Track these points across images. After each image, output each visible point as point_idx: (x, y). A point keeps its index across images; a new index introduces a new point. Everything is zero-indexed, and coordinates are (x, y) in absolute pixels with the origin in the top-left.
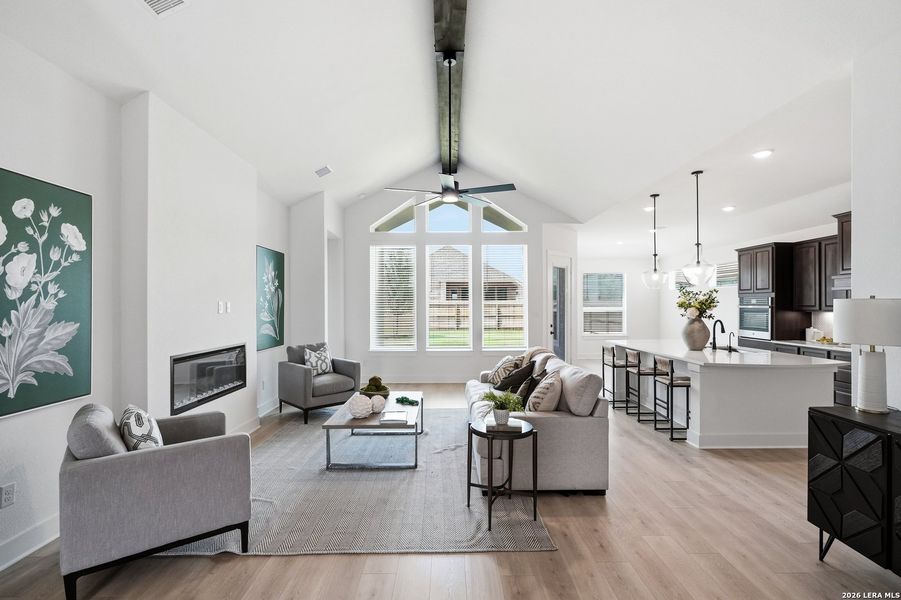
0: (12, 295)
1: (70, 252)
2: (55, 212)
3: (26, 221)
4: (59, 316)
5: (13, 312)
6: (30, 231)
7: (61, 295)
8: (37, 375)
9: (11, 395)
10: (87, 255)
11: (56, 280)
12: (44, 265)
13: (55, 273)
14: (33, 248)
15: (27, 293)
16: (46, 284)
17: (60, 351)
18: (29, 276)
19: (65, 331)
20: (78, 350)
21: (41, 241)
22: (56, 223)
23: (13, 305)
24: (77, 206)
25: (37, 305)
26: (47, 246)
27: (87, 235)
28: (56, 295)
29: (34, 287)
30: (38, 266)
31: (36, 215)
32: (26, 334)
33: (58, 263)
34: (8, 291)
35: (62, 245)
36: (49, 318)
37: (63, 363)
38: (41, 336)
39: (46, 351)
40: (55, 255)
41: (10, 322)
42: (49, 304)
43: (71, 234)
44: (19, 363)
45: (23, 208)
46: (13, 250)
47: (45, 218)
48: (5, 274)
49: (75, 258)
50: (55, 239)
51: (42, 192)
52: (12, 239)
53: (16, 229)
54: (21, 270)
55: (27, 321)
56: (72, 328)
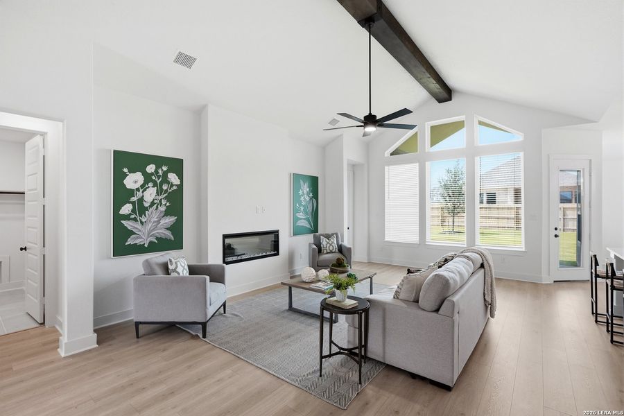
0: (146, 205)
1: (172, 185)
2: (165, 168)
3: (152, 174)
4: (168, 213)
5: (147, 212)
6: (153, 178)
7: (168, 204)
8: (157, 238)
9: (146, 246)
10: (180, 187)
11: (165, 198)
12: (160, 192)
13: (165, 195)
14: (155, 185)
15: (152, 204)
16: (161, 199)
17: (168, 229)
18: (153, 196)
19: (170, 220)
20: (177, 229)
21: (158, 182)
22: (165, 174)
23: (147, 209)
24: (176, 165)
25: (156, 209)
26: (161, 184)
27: (181, 177)
28: (166, 204)
29: (155, 201)
30: (157, 192)
31: (156, 171)
32: (152, 220)
33: (166, 191)
34: (144, 203)
35: (168, 182)
36: (163, 214)
37: (169, 234)
38: (159, 222)
39: (161, 229)
40: (165, 187)
41: (145, 216)
42: (163, 208)
43: (173, 178)
44: (149, 233)
45: (151, 169)
46: (147, 186)
47: (160, 171)
48: (143, 196)
49: (175, 188)
50: (165, 179)
51: (158, 161)
52: (146, 182)
53: (148, 177)
54: (150, 194)
55: (153, 215)
56: (173, 219)
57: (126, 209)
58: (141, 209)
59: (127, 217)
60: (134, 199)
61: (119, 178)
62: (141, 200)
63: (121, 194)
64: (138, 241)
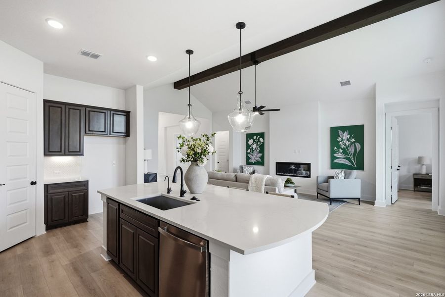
4: (259, 152)
8: (257, 161)
9: (254, 163)
10: (263, 143)
12: (257, 145)
15: (255, 149)
16: (257, 148)
17: (260, 158)
19: (260, 155)
20: (262, 158)
22: (259, 138)
23: (254, 151)
24: (262, 135)
27: (264, 139)
33: (259, 144)
35: (260, 141)
37: (260, 160)
38: (257, 155)
39: (258, 158)
41: (253, 153)
42: (258, 151)
43: (261, 140)
44: (254, 159)
45: (255, 137)
47: (257, 138)
50: (259, 141)
51: (257, 134)
52: (254, 142)
53: (254, 140)
54: (255, 146)
55: (255, 153)
56: (261, 154)
57: (249, 151)
58: (252, 151)
59: (249, 153)
60: (251, 148)
61: (247, 141)
62: (252, 148)
63: (248, 146)
64: (252, 161)
